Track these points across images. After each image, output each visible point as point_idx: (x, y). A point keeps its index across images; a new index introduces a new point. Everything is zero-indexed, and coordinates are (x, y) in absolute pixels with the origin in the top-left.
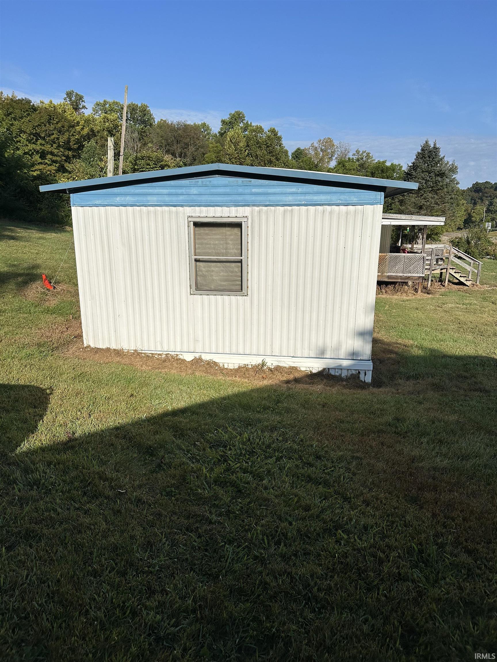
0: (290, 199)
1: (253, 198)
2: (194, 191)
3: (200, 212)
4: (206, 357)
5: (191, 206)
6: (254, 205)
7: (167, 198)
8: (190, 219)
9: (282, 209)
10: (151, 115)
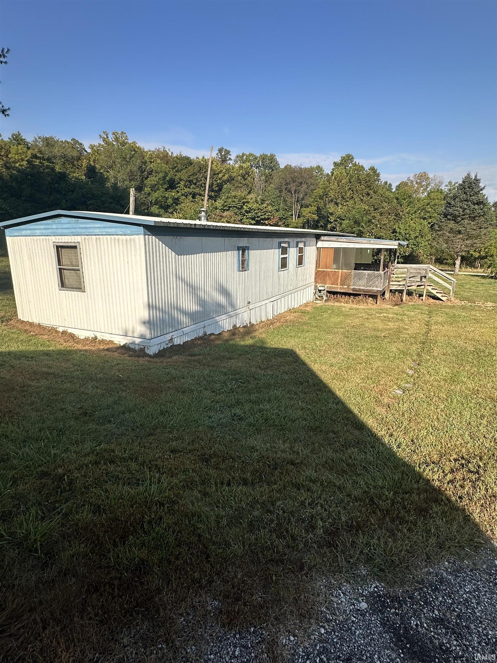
0: (97, 231)
1: (81, 230)
2: (54, 226)
3: (59, 239)
4: (70, 331)
5: (54, 236)
6: (81, 235)
7: (43, 231)
8: (55, 244)
9: (94, 237)
10: (277, 162)
